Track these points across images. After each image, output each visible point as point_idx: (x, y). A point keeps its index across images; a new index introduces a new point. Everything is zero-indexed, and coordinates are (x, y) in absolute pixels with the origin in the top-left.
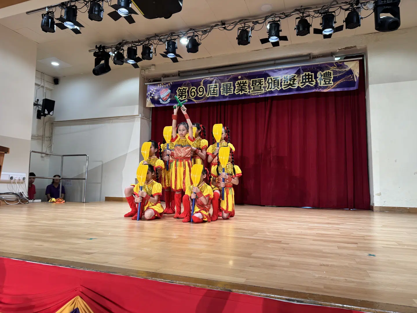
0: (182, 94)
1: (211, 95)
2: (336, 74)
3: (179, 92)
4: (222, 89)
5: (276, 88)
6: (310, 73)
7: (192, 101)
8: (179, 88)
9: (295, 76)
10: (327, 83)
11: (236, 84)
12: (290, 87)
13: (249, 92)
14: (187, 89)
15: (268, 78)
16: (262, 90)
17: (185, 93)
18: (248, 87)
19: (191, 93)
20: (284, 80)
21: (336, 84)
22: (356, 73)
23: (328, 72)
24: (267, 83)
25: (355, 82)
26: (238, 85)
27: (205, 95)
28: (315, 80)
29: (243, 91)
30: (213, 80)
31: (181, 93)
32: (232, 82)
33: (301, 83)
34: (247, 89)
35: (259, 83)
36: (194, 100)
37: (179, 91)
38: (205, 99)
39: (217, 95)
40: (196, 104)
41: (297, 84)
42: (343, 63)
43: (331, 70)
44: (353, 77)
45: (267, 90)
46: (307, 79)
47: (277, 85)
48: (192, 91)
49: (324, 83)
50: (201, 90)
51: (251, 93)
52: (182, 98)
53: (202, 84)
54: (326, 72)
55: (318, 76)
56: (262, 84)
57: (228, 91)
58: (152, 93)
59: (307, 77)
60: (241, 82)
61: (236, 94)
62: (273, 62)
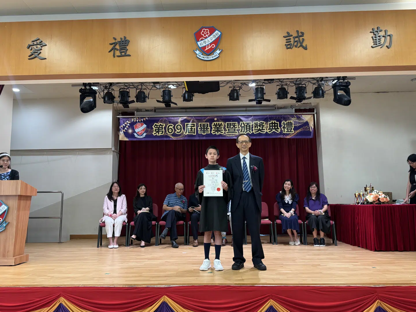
0: (159, 130)
1: (189, 133)
2: (296, 125)
3: (155, 128)
4: (199, 129)
5: (248, 132)
6: (276, 121)
7: (170, 137)
8: (155, 124)
9: (263, 123)
10: (289, 131)
11: (212, 125)
12: (260, 132)
13: (225, 133)
14: (164, 126)
15: (241, 122)
16: (236, 132)
17: (162, 129)
18: (224, 128)
19: (168, 129)
20: (254, 126)
21: (297, 132)
22: (311, 125)
23: (290, 122)
24: (240, 127)
25: (311, 132)
26: (215, 126)
27: (182, 133)
28: (280, 128)
29: (219, 132)
30: (191, 120)
31: (158, 128)
32: (209, 123)
33: (269, 129)
34: (222, 130)
35: (233, 126)
36: (171, 137)
37: (156, 126)
38: (183, 136)
39: (194, 133)
40: (174, 140)
41: (266, 130)
42: (301, 116)
43: (293, 120)
44: (309, 128)
45: (240, 132)
46: (274, 126)
47: (249, 129)
48: (170, 128)
49: (287, 131)
50: (179, 127)
51: (227, 134)
52: (159, 134)
53: (180, 122)
54: (288, 122)
55: (282, 125)
56: (236, 127)
57: (205, 130)
58: (126, 126)
59: (274, 125)
60: (217, 123)
61: (213, 134)
62: (245, 109)
